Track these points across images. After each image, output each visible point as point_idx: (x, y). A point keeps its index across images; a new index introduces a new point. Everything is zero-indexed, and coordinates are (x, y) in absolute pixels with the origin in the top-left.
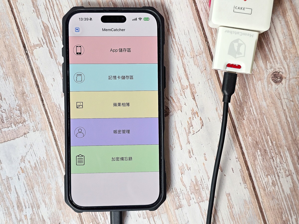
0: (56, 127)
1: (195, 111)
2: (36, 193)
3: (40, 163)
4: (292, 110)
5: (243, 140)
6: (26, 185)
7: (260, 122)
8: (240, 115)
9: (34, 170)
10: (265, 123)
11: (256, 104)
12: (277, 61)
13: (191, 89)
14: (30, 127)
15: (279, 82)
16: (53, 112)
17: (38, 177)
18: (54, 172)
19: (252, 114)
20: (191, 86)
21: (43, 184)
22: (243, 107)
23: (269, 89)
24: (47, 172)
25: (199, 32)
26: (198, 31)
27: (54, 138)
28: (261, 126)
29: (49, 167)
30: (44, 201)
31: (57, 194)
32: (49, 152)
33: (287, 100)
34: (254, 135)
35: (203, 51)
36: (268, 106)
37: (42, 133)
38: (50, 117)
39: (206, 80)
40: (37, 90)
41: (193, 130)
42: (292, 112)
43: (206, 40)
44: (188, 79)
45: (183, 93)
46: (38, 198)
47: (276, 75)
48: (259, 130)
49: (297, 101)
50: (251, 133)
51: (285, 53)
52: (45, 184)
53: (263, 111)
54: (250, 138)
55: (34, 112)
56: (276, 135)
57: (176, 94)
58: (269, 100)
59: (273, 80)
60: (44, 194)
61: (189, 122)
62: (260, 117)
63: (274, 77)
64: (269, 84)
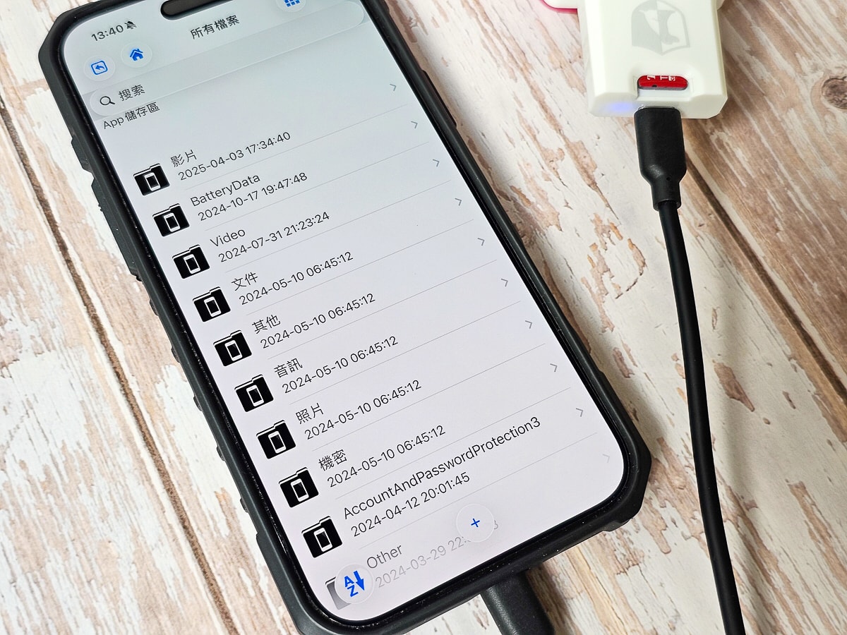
0: (118, 331)
1: (605, 222)
2: (54, 581)
3: (65, 467)
5: (795, 297)
6: (13, 553)
7: (832, 229)
8: (759, 220)
9: (43, 495)
11: (802, 177)
12: (826, 50)
13: (576, 158)
14: (20, 339)
16: (106, 280)
17: (59, 516)
18: (122, 492)
19: (798, 210)
20: (573, 148)
21: (82, 544)
22: (761, 192)
23: (830, 129)
24: (96, 497)
27: (115, 368)
28: (838, 241)
29: (103, 475)
30: (91, 613)
31: (140, 576)
32: (98, 421)
34: (828, 275)
36: (841, 178)
37: (68, 359)
38: (95, 301)
40: (41, 217)
41: (613, 284)
44: (559, 131)
45: (551, 173)
46: (65, 603)
47: (835, 86)
50: (815, 268)
51: (844, 24)
52: (90, 543)
53: (832, 196)
54: (815, 285)
55: (35, 288)
57: (529, 177)
58: (841, 159)
59: (831, 101)
60: (86, 584)
61: (595, 260)
62: (827, 215)
63: (833, 94)
64: (824, 115)
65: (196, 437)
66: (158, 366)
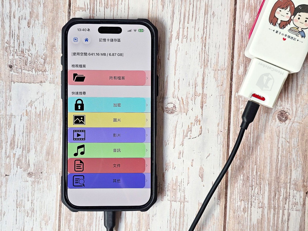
1: (198, 119)
2: (31, 137)
3: (45, 113)
4: (285, 150)
6: (26, 127)
7: (253, 150)
9: (37, 117)
10: (256, 153)
11: (256, 133)
12: (288, 102)
13: (202, 98)
14: (48, 77)
15: (283, 121)
17: (38, 124)
18: (54, 125)
19: (248, 141)
20: (203, 95)
21: (41, 132)
23: (272, 124)
24: (48, 123)
26: (228, 49)
28: (252, 154)
29: (52, 119)
30: (35, 148)
31: (49, 146)
32: (56, 106)
33: (285, 140)
34: (243, 160)
35: (226, 68)
36: (265, 139)
37: (56, 87)
39: (219, 95)
41: (190, 135)
42: (284, 152)
43: (232, 60)
44: (203, 88)
45: (194, 99)
46: (32, 143)
47: (283, 113)
48: (249, 157)
49: (293, 144)
50: (242, 157)
51: (298, 97)
52: (42, 133)
53: (259, 142)
54: (238, 161)
55: (57, 66)
56: (262, 167)
57: (187, 97)
58: (269, 133)
59: (278, 117)
60: (37, 141)
61: (190, 127)
62: (254, 146)
63: (280, 115)
64: (274, 120)
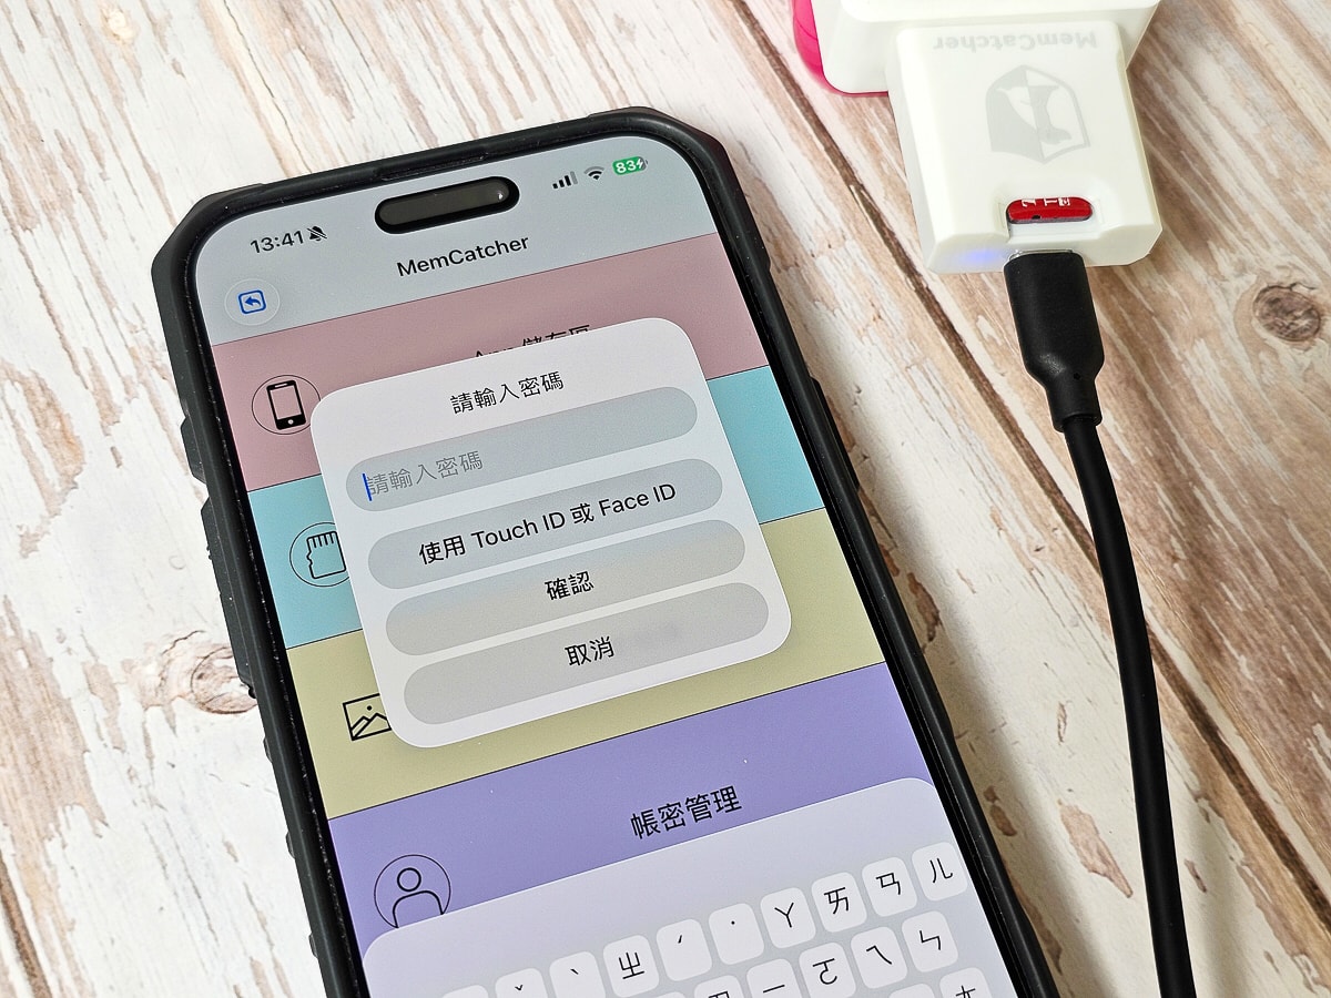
5: (1207, 683)
7: (1272, 558)
8: (1144, 540)
10: (1302, 563)
11: (1219, 462)
12: (1261, 237)
15: (1308, 333)
19: (1211, 522)
22: (1146, 488)
23: (1268, 376)
25: (802, 142)
26: (797, 142)
28: (1284, 580)
34: (1265, 641)
35: (846, 230)
36: (1289, 465)
39: (897, 370)
43: (850, 177)
47: (1277, 300)
48: (1281, 608)
50: (1242, 628)
51: (1292, 190)
53: (1272, 498)
54: (1243, 660)
58: (1287, 430)
59: (1270, 328)
62: (1265, 533)
63: (1273, 314)
64: (1258, 351)
65: (113, 942)
66: (52, 806)
